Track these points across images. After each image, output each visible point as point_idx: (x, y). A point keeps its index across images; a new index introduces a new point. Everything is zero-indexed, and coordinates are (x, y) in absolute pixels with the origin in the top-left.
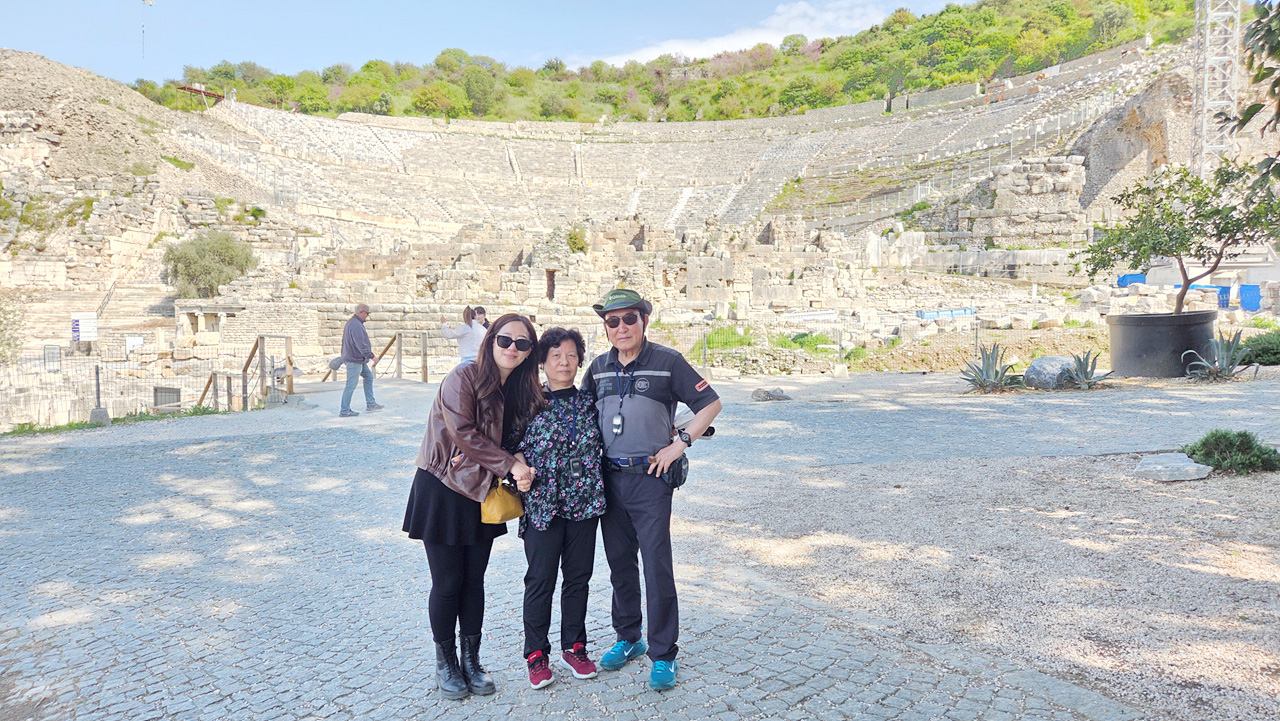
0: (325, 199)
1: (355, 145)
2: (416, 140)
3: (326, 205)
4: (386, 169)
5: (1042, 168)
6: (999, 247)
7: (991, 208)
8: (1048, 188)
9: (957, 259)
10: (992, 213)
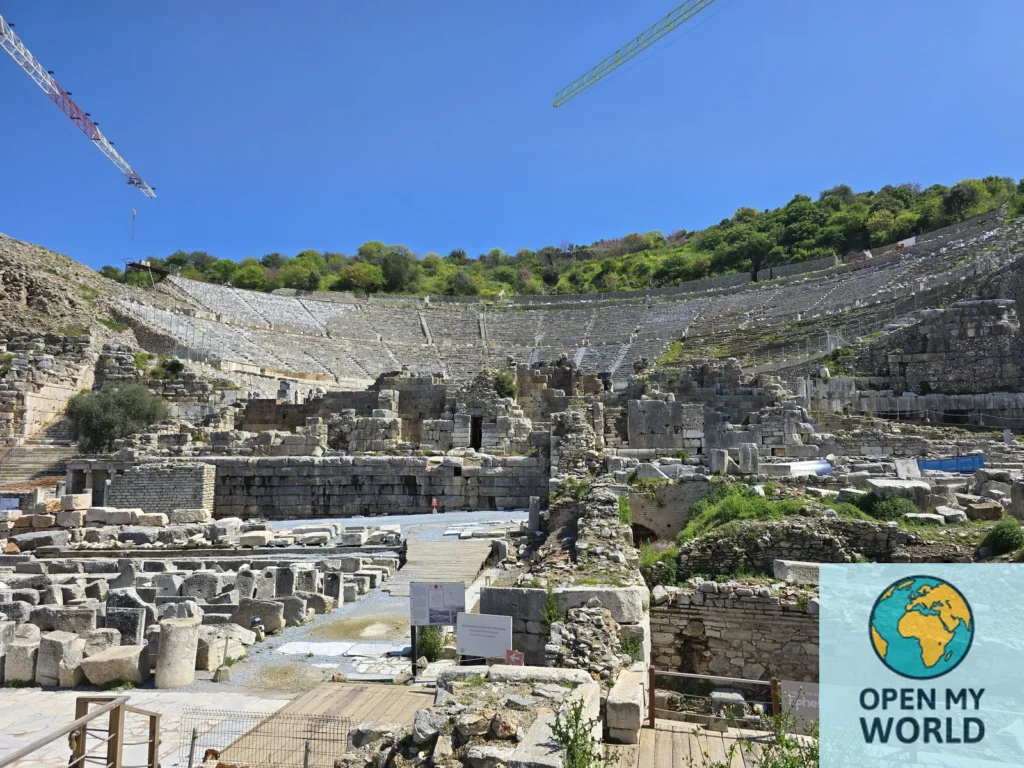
0: (250, 358)
1: (285, 313)
2: (339, 310)
3: (251, 363)
4: (311, 334)
5: (975, 311)
6: (937, 391)
7: (923, 352)
8: (984, 331)
9: (892, 404)
10: (925, 357)
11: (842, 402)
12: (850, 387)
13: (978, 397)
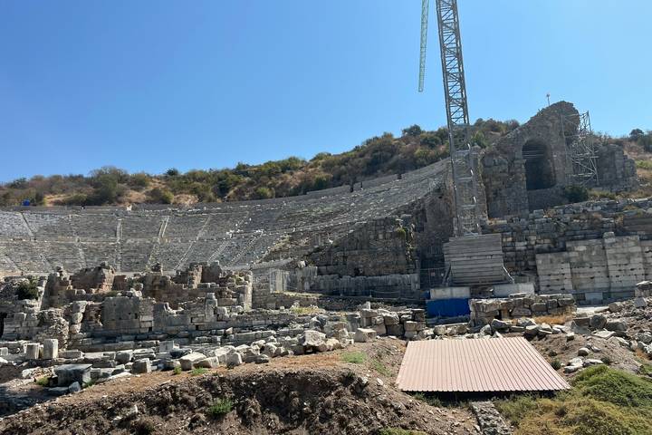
5: (382, 222)
6: (363, 274)
7: (356, 249)
8: (388, 235)
9: (337, 284)
10: (356, 252)
11: (310, 283)
12: (314, 273)
13: (383, 277)
